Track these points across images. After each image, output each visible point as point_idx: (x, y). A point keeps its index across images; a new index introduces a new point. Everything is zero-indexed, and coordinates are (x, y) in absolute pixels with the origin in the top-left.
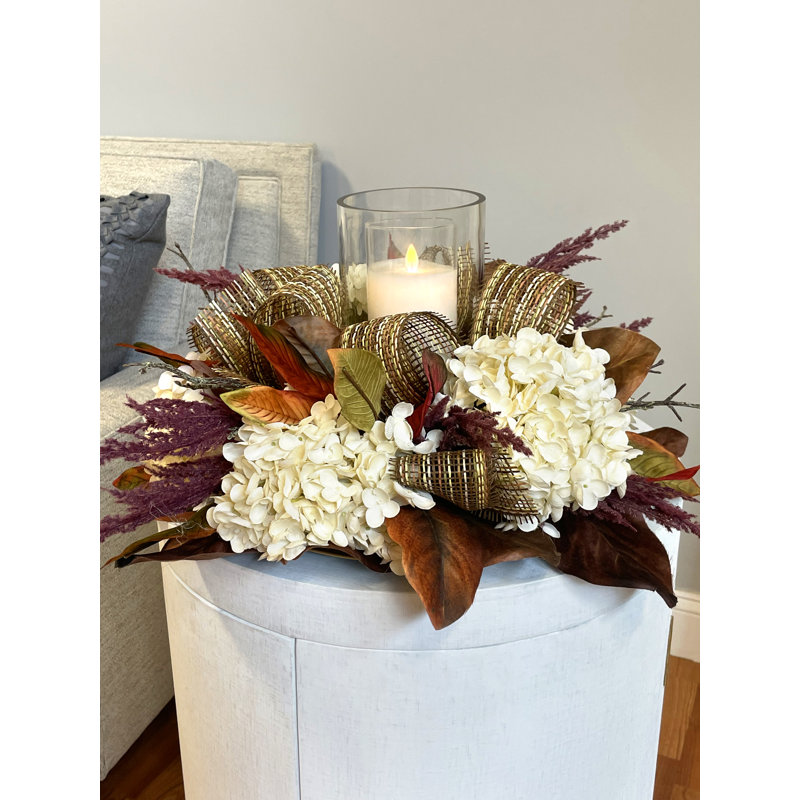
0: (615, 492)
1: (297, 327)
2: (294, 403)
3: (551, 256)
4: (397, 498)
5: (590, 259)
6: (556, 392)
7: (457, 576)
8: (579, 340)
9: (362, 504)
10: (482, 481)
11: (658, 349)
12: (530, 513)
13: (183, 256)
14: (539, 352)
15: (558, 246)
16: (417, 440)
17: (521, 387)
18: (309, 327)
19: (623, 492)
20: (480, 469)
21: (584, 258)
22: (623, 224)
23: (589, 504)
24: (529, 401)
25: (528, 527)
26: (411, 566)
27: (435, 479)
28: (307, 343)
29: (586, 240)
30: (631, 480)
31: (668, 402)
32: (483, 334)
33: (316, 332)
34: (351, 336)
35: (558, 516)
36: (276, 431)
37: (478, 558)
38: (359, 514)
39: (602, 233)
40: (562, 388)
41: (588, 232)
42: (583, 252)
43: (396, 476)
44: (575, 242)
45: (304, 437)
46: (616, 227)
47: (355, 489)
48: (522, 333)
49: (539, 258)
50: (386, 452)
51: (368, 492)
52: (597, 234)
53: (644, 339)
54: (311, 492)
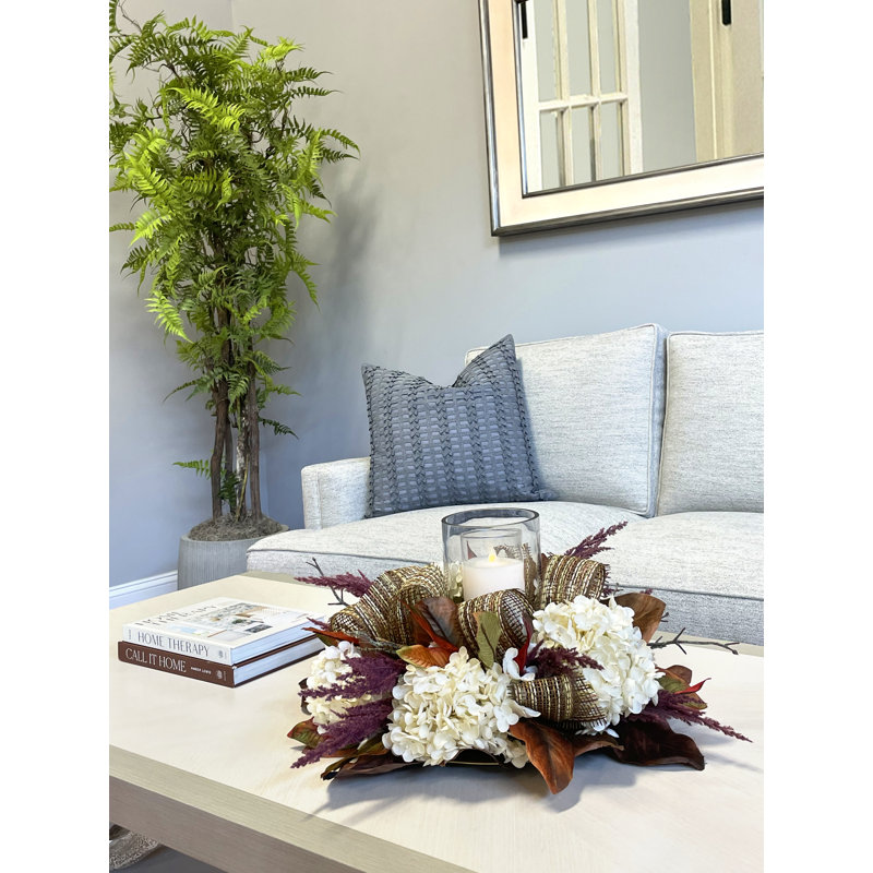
0: (651, 702)
1: (429, 605)
2: (437, 656)
3: (579, 549)
4: (515, 712)
5: (607, 549)
6: (605, 634)
7: (560, 761)
8: (613, 602)
9: (494, 717)
10: (569, 695)
11: (665, 605)
12: (600, 718)
13: (317, 567)
14: (591, 610)
15: (584, 542)
16: (522, 674)
17: (583, 634)
18: (437, 604)
19: (656, 702)
20: (568, 687)
21: (603, 549)
22: (625, 524)
23: (636, 710)
24: (590, 642)
25: (600, 728)
26: (532, 754)
27: (539, 696)
28: (434, 615)
29: (601, 537)
30: (660, 693)
31: (675, 641)
32: (548, 603)
33: (441, 608)
34: (465, 609)
35: (617, 720)
36: (433, 673)
37: (570, 751)
38: (491, 724)
39: (612, 531)
40: (609, 632)
41: (602, 531)
42: (602, 545)
43: (513, 697)
44: (595, 538)
45: (451, 675)
46: (620, 527)
47: (488, 707)
48: (577, 599)
49: (571, 550)
50: (503, 682)
51: (497, 708)
52: (608, 532)
53: (655, 599)
54: (460, 712)
